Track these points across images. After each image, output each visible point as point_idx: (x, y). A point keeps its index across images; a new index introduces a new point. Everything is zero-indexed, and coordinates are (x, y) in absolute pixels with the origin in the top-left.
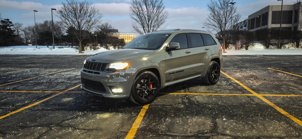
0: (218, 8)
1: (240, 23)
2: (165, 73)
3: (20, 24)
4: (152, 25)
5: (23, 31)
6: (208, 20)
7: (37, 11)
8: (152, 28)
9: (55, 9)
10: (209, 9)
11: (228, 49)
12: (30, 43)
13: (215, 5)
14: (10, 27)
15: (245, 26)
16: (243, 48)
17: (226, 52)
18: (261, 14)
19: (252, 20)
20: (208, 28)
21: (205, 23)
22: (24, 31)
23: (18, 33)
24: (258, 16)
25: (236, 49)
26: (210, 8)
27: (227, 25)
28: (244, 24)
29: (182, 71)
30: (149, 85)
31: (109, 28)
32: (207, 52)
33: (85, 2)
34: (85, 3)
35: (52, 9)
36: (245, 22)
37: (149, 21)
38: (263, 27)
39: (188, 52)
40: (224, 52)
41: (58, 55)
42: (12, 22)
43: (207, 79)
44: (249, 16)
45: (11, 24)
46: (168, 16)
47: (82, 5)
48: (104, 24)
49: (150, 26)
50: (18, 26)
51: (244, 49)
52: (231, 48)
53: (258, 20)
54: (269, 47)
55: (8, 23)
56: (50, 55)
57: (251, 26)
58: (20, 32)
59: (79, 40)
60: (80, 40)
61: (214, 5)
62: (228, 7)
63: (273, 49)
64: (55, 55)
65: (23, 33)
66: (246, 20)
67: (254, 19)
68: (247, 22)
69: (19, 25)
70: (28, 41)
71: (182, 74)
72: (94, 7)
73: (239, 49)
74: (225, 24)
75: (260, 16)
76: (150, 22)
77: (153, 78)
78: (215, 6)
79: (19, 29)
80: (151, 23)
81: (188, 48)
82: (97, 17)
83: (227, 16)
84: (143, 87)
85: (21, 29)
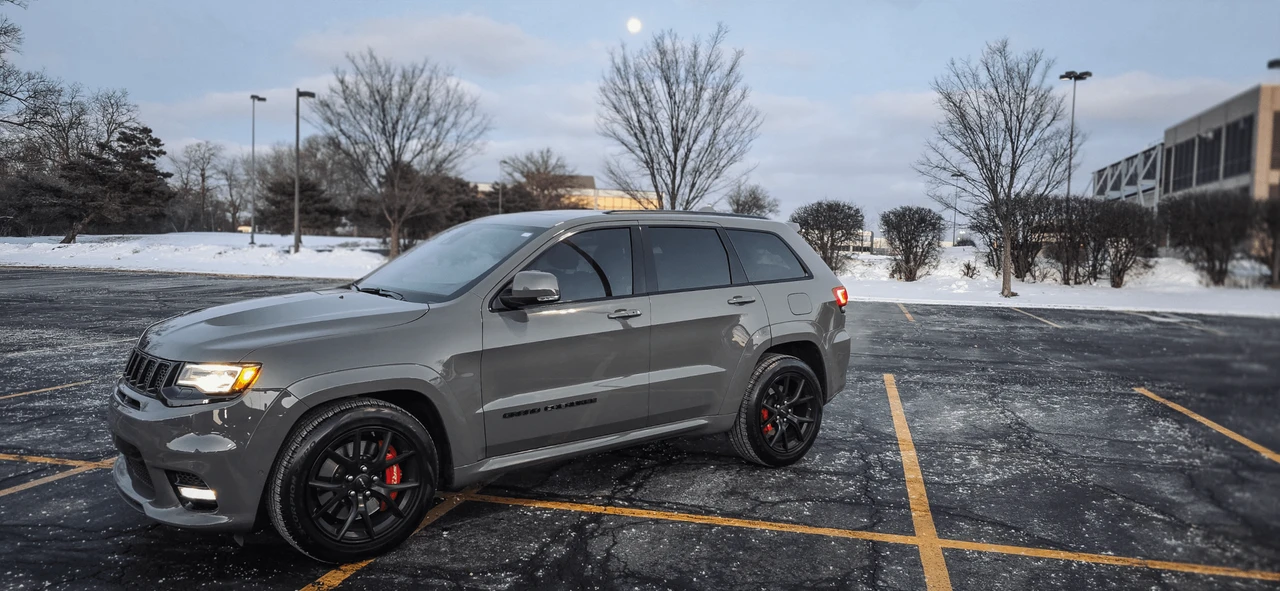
0: (982, 99)
1: (1128, 160)
2: (480, 411)
3: (215, 147)
4: (690, 165)
5: (224, 176)
6: (936, 150)
7: (264, 99)
8: (689, 179)
9: (312, 95)
10: (940, 101)
11: (1028, 281)
12: (247, 223)
13: (971, 82)
14: (154, 159)
15: (1150, 175)
16: (1098, 276)
17: (1014, 295)
18: (1221, 123)
19: (1180, 148)
20: (934, 186)
21: (924, 160)
22: (226, 174)
23: (203, 181)
24: (1207, 133)
25: (1066, 282)
26: (948, 97)
27: (1023, 171)
28: (1145, 164)
29: (588, 401)
30: (382, 470)
31: (554, 168)
32: (738, 316)
33: (425, 66)
34: (422, 71)
35: (300, 94)
36: (1150, 156)
37: (676, 150)
38: (1231, 184)
39: (623, 313)
40: (1006, 292)
41: (300, 279)
42: (159, 140)
43: (746, 440)
44: (1168, 133)
45: (156, 149)
46: (759, 130)
47: (408, 79)
48: (536, 155)
49: (682, 172)
50: (207, 155)
51: (1104, 283)
52: (1045, 276)
53: (1209, 147)
54: (1226, 281)
55: (145, 143)
56: (272, 278)
57: (1174, 177)
58: (210, 176)
59: (390, 220)
60: (394, 222)
61: (965, 83)
62: (1028, 92)
63: (1247, 287)
64: (289, 278)
65: (224, 182)
66: (1154, 149)
67: (1190, 144)
68: (1159, 155)
69: (209, 150)
70: (237, 215)
71: (586, 417)
72: (459, 88)
73: (1080, 283)
74: (1014, 169)
75: (1218, 133)
76: (682, 152)
77: (402, 439)
78: (970, 90)
79: (209, 166)
80: (687, 156)
81: (633, 295)
82: (467, 129)
83: (1022, 133)
84: (351, 477)
85: (215, 167)
